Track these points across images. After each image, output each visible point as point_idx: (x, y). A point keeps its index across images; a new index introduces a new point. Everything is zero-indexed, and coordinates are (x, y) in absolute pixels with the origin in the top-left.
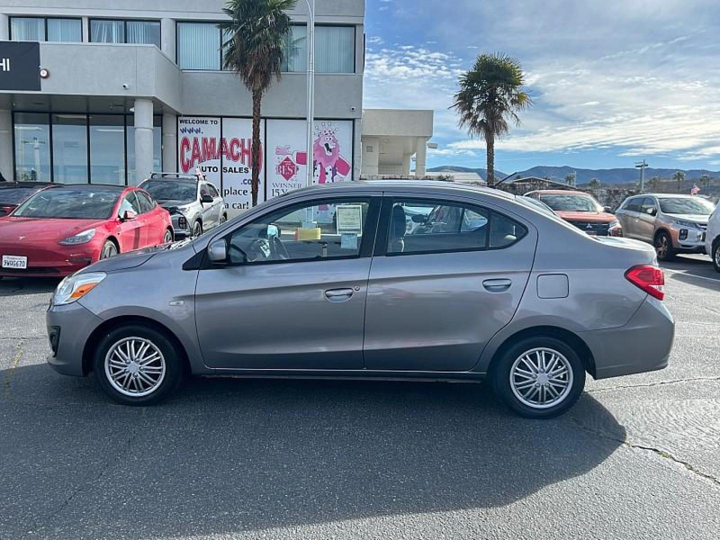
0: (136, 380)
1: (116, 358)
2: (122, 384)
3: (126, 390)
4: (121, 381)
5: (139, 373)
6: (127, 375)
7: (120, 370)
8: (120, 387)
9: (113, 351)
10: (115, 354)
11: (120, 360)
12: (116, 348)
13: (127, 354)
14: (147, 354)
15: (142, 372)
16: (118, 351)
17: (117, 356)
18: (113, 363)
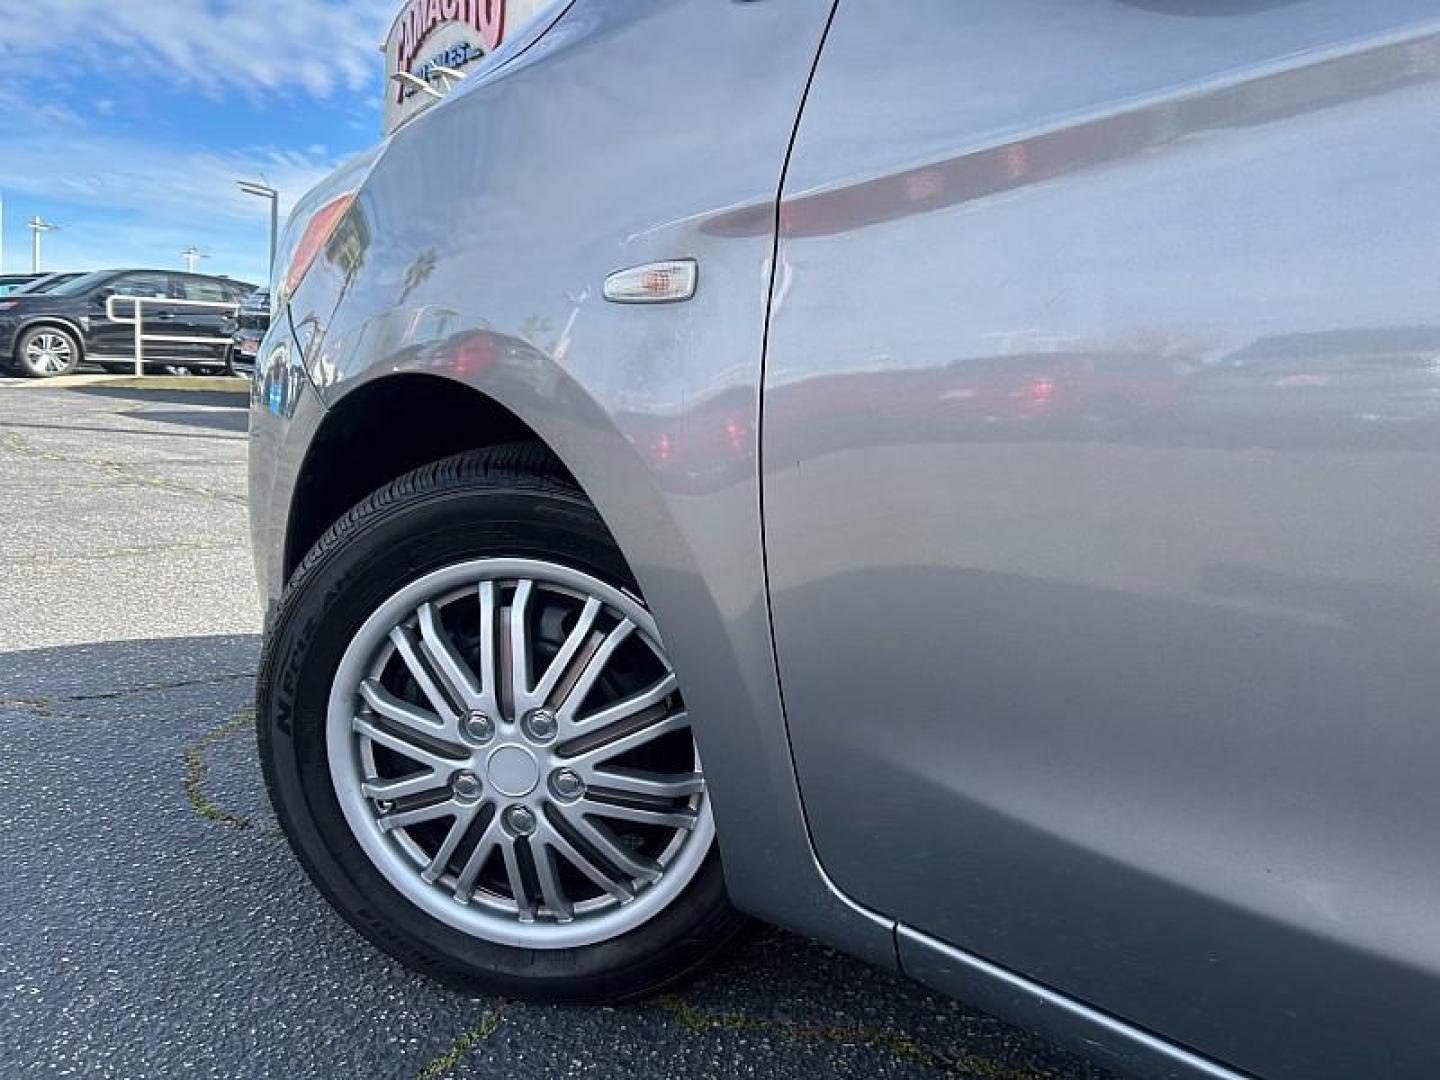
0: (522, 846)
1: (398, 682)
2: (431, 852)
3: (449, 892)
4: (429, 835)
5: (547, 807)
6: (463, 810)
7: (424, 768)
8: (418, 869)
9: (385, 640)
10: (397, 659)
11: (423, 704)
12: (408, 619)
13: (473, 667)
14: (608, 688)
15: (561, 805)
16: (415, 636)
17: (408, 675)
18: (377, 719)
